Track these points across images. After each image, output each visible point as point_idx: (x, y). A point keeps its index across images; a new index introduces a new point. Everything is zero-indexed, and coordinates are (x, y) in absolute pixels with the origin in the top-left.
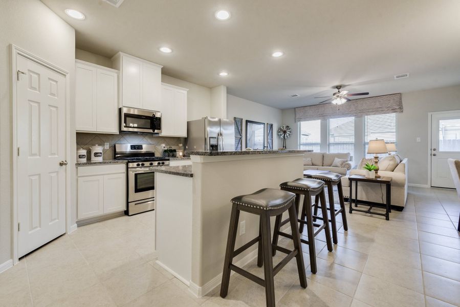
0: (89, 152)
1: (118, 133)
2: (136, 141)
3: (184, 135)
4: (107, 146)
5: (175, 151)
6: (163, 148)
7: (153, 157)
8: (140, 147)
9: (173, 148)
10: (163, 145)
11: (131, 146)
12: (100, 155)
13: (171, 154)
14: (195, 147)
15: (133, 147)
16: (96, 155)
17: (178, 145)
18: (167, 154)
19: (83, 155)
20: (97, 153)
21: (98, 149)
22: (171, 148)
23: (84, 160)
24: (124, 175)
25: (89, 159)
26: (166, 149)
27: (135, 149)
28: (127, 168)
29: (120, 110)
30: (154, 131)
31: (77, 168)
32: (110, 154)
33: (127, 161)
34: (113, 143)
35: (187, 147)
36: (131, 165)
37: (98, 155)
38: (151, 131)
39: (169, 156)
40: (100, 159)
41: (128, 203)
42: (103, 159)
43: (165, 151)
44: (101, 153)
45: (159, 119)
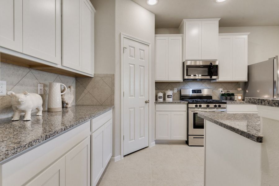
0: (164, 95)
1: (182, 81)
2: (196, 87)
3: (244, 78)
4: (176, 91)
5: (233, 95)
6: (220, 92)
7: (210, 100)
8: (199, 91)
9: (231, 92)
10: (221, 90)
11: (192, 90)
12: (171, 96)
13: (229, 98)
14: (258, 91)
15: (194, 91)
16: (168, 96)
17: (236, 89)
18: (224, 97)
19: (161, 97)
20: (169, 95)
21: (170, 93)
22: (228, 92)
23: (161, 100)
24: (185, 113)
25: (164, 99)
26: (223, 93)
27: (195, 93)
28: (188, 108)
29: (184, 63)
30: (211, 77)
31: (155, 105)
32: (178, 96)
33: (187, 102)
34: (179, 89)
35: (247, 91)
36: (190, 105)
37: (169, 97)
38: (209, 77)
39: (226, 99)
40: (170, 100)
41: (188, 135)
42: (173, 100)
43: (223, 95)
44: (171, 95)
45: (217, 66)
